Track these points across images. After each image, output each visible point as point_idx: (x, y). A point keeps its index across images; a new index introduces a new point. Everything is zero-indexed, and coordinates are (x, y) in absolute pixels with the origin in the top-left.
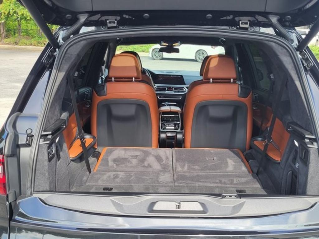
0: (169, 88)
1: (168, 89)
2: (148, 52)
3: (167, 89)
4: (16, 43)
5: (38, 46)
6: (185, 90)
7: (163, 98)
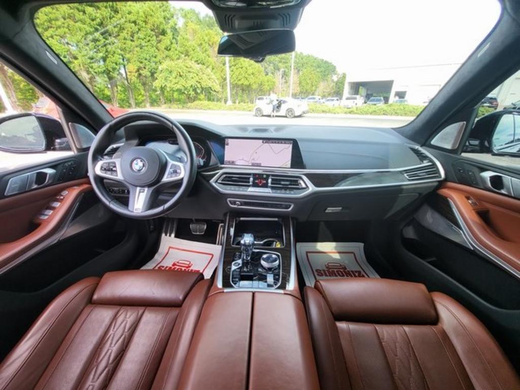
0: (258, 179)
1: (253, 182)
2: (253, 111)
3: (251, 179)
4: (170, 108)
5: (183, 109)
6: (304, 186)
7: (241, 205)
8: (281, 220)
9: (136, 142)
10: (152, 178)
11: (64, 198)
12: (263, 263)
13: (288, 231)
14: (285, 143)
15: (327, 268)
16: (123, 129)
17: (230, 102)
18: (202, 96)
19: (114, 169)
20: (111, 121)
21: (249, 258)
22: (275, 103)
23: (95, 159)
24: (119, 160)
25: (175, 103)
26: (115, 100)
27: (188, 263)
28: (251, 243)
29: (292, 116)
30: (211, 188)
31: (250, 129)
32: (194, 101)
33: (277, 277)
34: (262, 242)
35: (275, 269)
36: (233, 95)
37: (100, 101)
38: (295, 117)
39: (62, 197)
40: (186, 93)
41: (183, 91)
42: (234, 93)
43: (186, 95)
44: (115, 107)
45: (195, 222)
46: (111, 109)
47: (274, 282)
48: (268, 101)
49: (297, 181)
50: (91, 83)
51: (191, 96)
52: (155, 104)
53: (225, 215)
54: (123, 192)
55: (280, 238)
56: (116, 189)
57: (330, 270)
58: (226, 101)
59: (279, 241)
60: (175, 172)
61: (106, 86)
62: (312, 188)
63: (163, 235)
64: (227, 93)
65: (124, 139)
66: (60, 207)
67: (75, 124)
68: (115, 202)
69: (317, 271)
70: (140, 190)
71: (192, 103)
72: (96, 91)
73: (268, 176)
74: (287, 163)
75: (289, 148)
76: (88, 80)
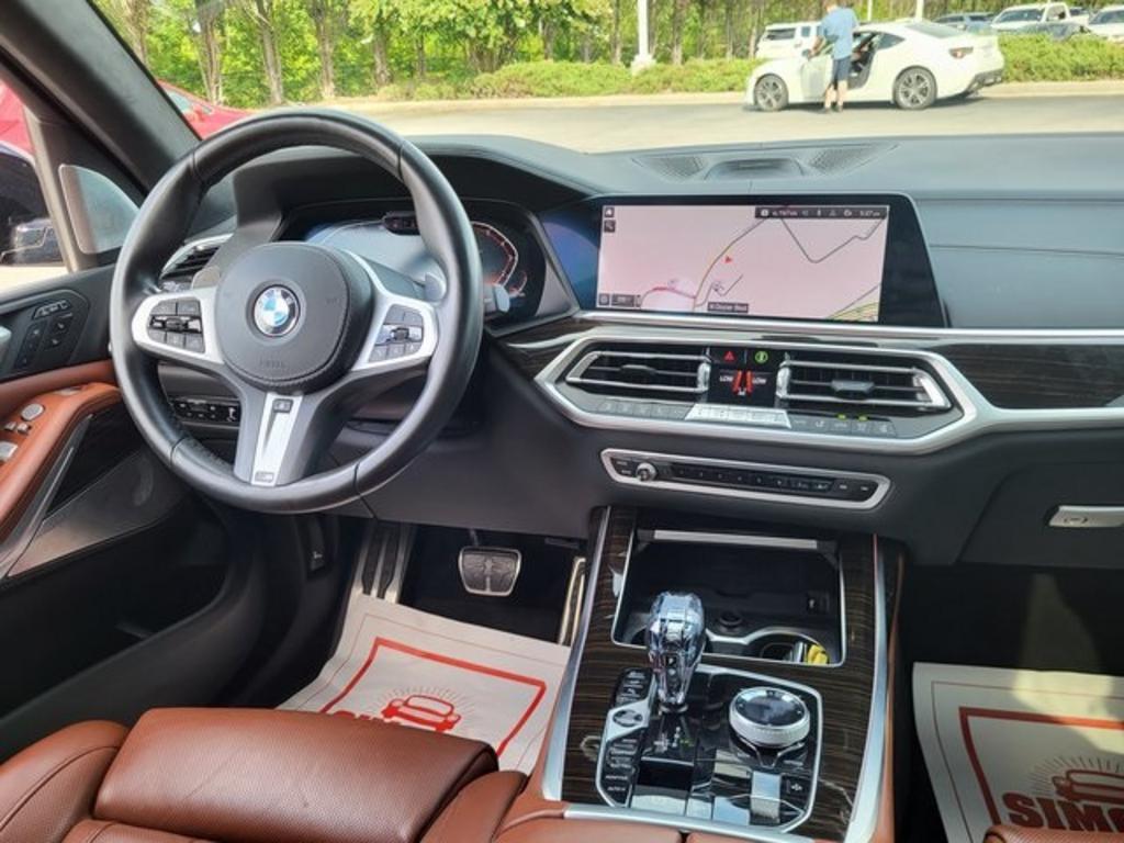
0: (731, 367)
1: (713, 381)
2: (744, 89)
3: (705, 369)
4: (408, 96)
5: (457, 98)
6: (938, 399)
7: (658, 478)
8: (831, 546)
9: (272, 226)
10: (320, 357)
11: (30, 428)
12: (738, 721)
13: (862, 598)
14: (856, 215)
15: (1061, 791)
16: (229, 179)
17: (644, 59)
18: (535, 43)
19: (194, 325)
20: (193, 151)
21: (680, 698)
22: (846, 48)
23: (133, 288)
24: (213, 290)
25: (428, 75)
26: (213, 79)
27: (445, 710)
28: (689, 633)
29: (922, 100)
30: (539, 404)
31: (710, 161)
32: (502, 61)
33: (797, 787)
34: (744, 641)
35: (793, 755)
36: (662, 26)
37: (163, 84)
38: (939, 103)
39: (23, 427)
40: (472, 33)
41: (458, 28)
42: (664, 18)
43: (472, 41)
44: (215, 103)
45: (476, 544)
46: (199, 113)
47: (783, 808)
48: (810, 42)
49: (910, 375)
50: (136, 20)
51: (490, 46)
52: (356, 87)
53: (595, 515)
54: (222, 412)
55: (825, 629)
56: (197, 402)
57: (1080, 806)
58: (629, 55)
59: (822, 642)
60: (402, 337)
61: (186, 27)
62: (976, 411)
63: (357, 591)
64: (634, 22)
65: (234, 220)
66: (17, 458)
67: (79, 168)
68: (193, 447)
69: (1010, 799)
70: (277, 402)
71: (492, 71)
72: (151, 51)
73: (776, 356)
74: (864, 302)
75: (873, 235)
76: (129, 12)
